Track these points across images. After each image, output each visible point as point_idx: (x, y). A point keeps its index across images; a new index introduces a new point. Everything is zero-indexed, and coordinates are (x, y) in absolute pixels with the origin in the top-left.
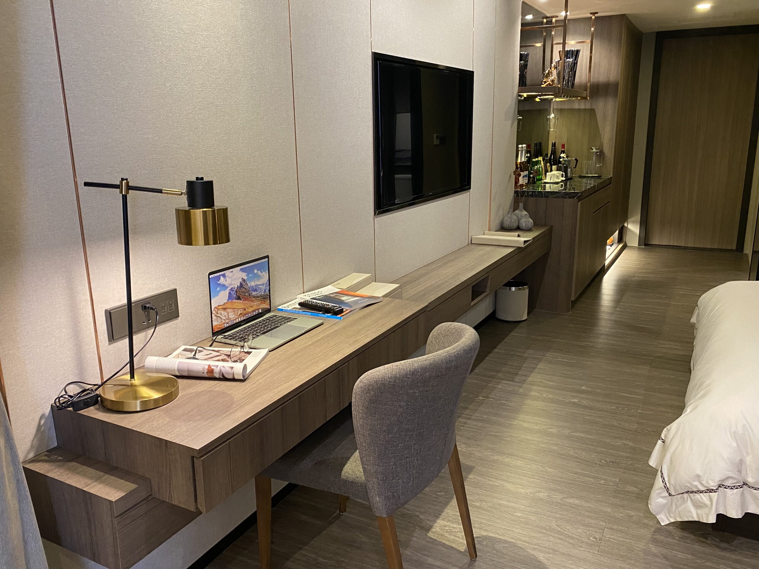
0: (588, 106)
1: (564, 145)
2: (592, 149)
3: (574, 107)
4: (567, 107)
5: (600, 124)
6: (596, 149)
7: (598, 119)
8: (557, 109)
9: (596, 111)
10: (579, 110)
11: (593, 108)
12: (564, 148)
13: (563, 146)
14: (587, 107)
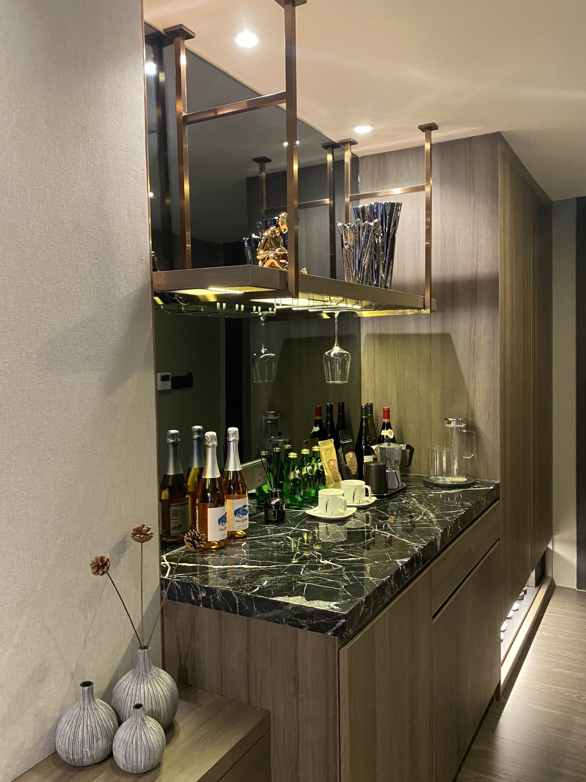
0: (436, 328)
1: (388, 411)
2: (450, 423)
3: (406, 331)
4: (392, 329)
5: (464, 365)
6: (458, 422)
7: (460, 356)
8: (374, 336)
9: (454, 339)
10: (418, 336)
11: (446, 331)
12: (388, 417)
13: (387, 414)
14: (434, 332)
